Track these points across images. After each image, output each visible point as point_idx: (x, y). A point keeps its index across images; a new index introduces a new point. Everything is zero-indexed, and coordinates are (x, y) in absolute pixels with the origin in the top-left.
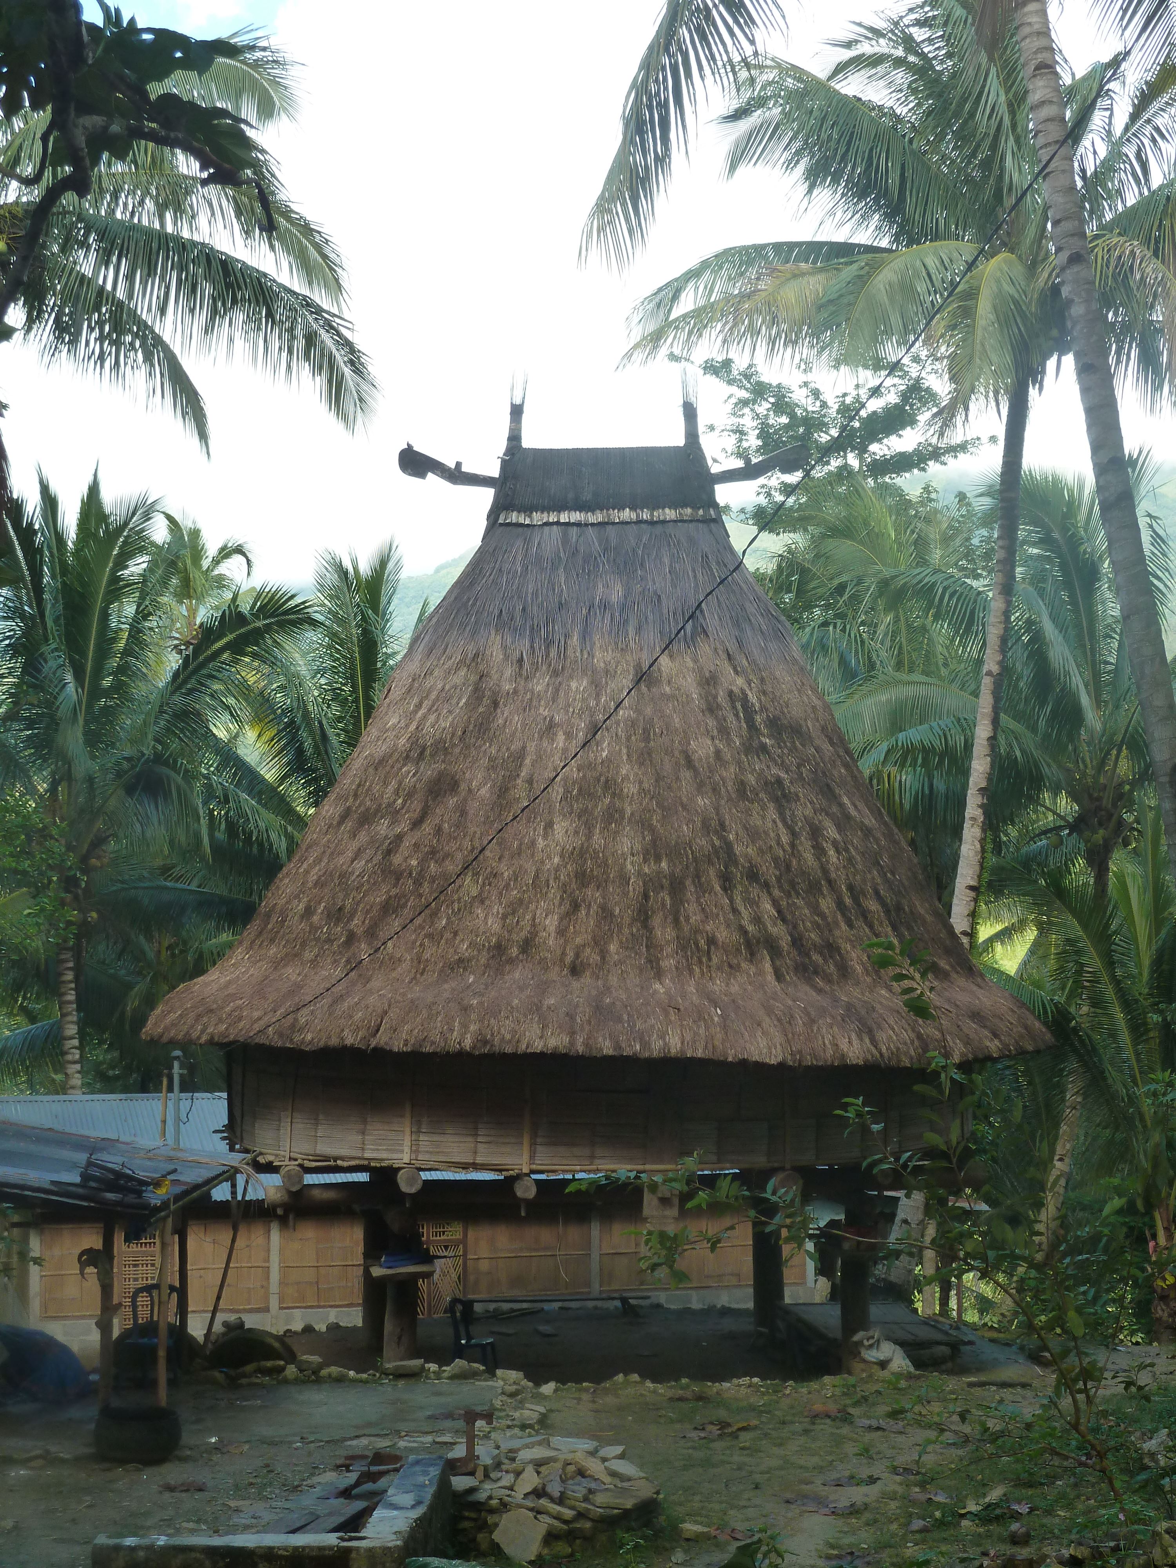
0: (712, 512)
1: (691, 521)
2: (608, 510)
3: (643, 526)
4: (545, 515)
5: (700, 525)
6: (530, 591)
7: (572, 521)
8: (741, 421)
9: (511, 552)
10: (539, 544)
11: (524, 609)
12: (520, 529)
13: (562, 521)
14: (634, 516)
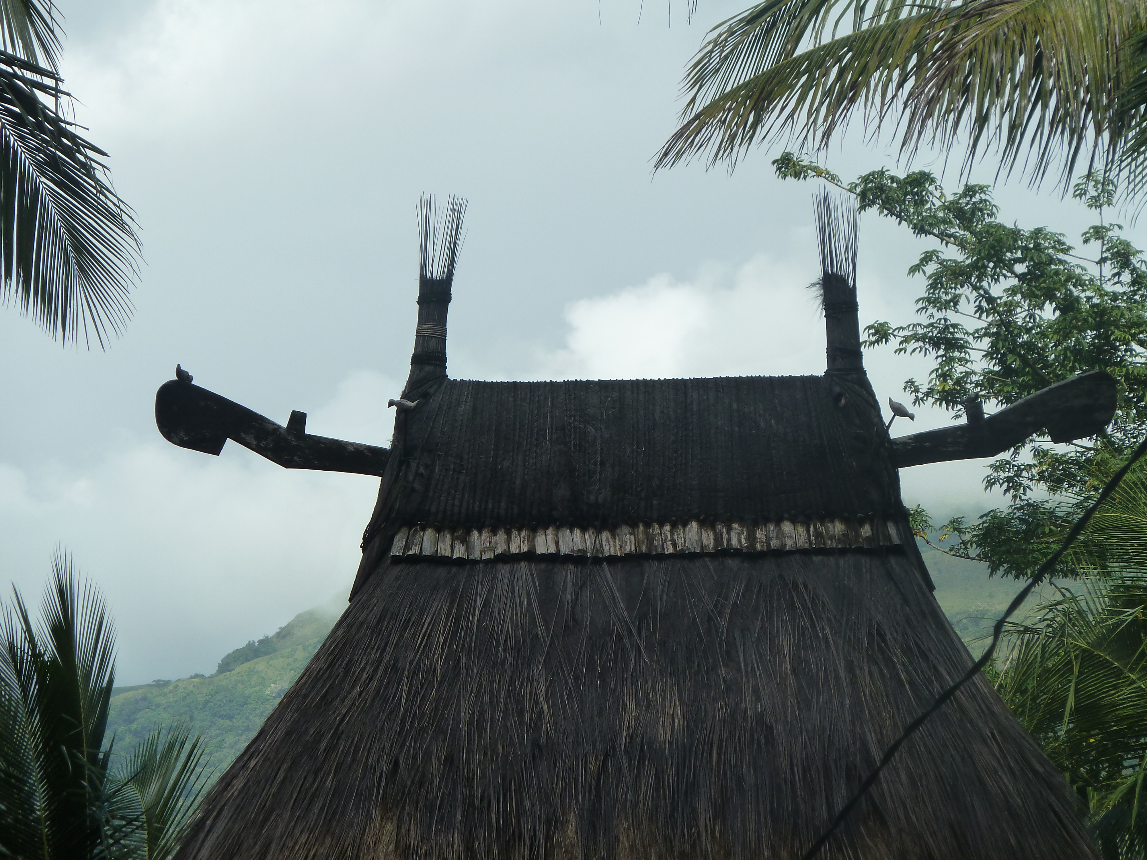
0: (892, 530)
1: (843, 552)
2: (648, 525)
3: (732, 563)
4: (501, 537)
5: (865, 561)
6: (465, 716)
7: (564, 550)
8: (952, 317)
9: (419, 624)
10: (486, 604)
11: (450, 760)
12: (441, 572)
13: (541, 550)
14: (708, 539)
